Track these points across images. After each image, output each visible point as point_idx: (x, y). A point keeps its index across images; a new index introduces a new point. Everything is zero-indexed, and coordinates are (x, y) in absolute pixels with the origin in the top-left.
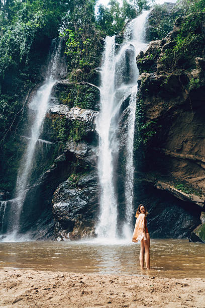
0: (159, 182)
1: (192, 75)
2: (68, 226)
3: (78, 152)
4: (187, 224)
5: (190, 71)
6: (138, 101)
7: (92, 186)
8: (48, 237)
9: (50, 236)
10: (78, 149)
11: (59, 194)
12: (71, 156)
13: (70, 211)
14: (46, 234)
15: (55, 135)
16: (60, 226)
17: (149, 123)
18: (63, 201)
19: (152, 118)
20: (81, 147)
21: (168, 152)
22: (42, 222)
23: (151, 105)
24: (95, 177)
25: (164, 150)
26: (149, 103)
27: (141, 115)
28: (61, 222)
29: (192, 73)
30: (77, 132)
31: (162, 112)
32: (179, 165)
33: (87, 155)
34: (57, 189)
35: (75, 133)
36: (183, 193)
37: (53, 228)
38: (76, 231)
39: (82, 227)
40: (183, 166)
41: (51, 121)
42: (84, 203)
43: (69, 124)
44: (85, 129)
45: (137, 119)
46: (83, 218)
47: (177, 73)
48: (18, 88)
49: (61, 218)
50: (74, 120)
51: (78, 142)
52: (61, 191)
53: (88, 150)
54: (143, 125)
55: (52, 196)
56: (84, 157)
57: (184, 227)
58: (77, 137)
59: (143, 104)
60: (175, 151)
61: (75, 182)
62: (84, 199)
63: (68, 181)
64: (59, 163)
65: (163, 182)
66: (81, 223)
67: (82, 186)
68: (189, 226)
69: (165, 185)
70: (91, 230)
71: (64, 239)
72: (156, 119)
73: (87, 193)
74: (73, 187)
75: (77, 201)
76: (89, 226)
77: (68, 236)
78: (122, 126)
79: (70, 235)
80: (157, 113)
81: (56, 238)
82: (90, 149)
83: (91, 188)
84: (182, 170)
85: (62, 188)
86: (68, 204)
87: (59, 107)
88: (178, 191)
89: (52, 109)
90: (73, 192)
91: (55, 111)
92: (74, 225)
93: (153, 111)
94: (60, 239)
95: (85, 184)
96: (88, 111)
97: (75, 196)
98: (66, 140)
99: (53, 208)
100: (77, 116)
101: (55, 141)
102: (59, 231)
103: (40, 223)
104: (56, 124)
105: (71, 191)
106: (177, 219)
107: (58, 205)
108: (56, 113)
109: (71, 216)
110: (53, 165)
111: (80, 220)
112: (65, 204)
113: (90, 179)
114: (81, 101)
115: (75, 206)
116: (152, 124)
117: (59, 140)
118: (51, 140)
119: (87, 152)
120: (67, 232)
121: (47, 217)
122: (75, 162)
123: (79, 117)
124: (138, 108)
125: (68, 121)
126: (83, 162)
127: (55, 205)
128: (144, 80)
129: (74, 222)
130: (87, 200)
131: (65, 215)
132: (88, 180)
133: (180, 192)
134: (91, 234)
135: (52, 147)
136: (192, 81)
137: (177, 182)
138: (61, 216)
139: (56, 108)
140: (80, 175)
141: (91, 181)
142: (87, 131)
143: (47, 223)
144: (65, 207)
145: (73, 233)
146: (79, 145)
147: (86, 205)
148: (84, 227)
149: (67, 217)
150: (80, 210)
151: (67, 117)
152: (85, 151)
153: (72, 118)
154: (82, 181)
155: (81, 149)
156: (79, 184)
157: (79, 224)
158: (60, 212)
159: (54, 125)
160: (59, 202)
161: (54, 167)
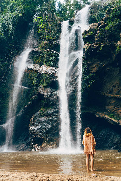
0: (98, 113)
1: (118, 45)
2: (39, 142)
3: (46, 94)
4: (117, 140)
5: (117, 42)
6: (83, 61)
7: (55, 115)
8: (26, 149)
9: (27, 148)
10: (45, 92)
11: (33, 121)
12: (41, 96)
13: (40, 132)
14: (25, 147)
15: (30, 83)
16: (34, 141)
17: (90, 75)
18: (36, 125)
19: (92, 72)
20: (47, 91)
21: (103, 94)
22: (22, 139)
23: (92, 64)
24: (56, 109)
25: (100, 92)
26: (91, 62)
27: (86, 70)
28: (34, 139)
29: (118, 43)
30: (45, 81)
31: (99, 68)
32: (110, 101)
33: (51, 95)
34: (32, 117)
35: (43, 81)
36: (113, 120)
37: (30, 143)
38: (44, 145)
39: (48, 142)
40: (113, 102)
41: (28, 74)
42: (49, 126)
43: (40, 76)
44: (50, 79)
45: (83, 72)
47: (108, 43)
48: (8, 54)
49: (35, 136)
50: (43, 73)
51: (45, 87)
52: (35, 119)
53: (52, 93)
54: (87, 76)
55: (29, 122)
56: (49, 97)
57: (115, 142)
58: (45, 84)
59: (87, 63)
60: (108, 93)
61: (43, 113)
62: (49, 124)
63: (39, 112)
64: (33, 101)
65: (100, 112)
66: (48, 139)
67: (48, 116)
68: (118, 142)
69: (102, 115)
70: (54, 144)
71: (37, 150)
72: (95, 72)
73: (51, 120)
74: (42, 116)
75: (45, 125)
76: (53, 141)
77: (39, 148)
78: (74, 77)
79: (41, 147)
80: (96, 69)
81: (31, 149)
83: (54, 117)
84: (112, 105)
85: (35, 117)
86: (39, 127)
87: (33, 65)
88: (110, 118)
89: (29, 67)
90: (42, 119)
91: (31, 68)
92: (43, 141)
93: (93, 68)
94: (34, 150)
95: (50, 115)
96: (52, 68)
97: (43, 122)
98: (38, 86)
99: (29, 130)
100: (44, 71)
101: (31, 87)
102: (33, 145)
104: (31, 76)
105: (41, 119)
106: (110, 136)
107: (33, 128)
108: (31, 69)
109: (41, 135)
110: (30, 102)
111: (47, 137)
112: (37, 127)
113: (53, 111)
114: (47, 62)
115: (43, 128)
116: (93, 75)
117: (33, 86)
118: (28, 86)
119: (51, 94)
120: (39, 146)
121: (25, 135)
122: (44, 100)
123: (46, 72)
124: (83, 66)
125: (39, 74)
126: (49, 100)
127: (30, 128)
128: (87, 48)
129: (43, 139)
130: (51, 125)
131: (37, 134)
132: (52, 112)
133: (112, 119)
134: (54, 147)
135: (29, 91)
136: (118, 48)
137: (109, 112)
138: (35, 135)
139: (31, 66)
140: (47, 108)
141: (54, 112)
142: (51, 80)
143: (26, 140)
144: (37, 129)
145: (42, 146)
146: (46, 90)
147: (50, 128)
148: (50, 142)
149: (38, 136)
150: (47, 131)
151: (38, 72)
152: (50, 93)
153: (42, 72)
154: (48, 112)
155: (47, 92)
156: (46, 114)
157: (46, 140)
158: (34, 132)
159: (30, 77)
160: (33, 126)
161: (30, 103)
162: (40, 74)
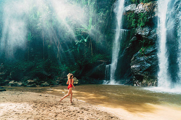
2: (140, 78)
3: (144, 34)
7: (154, 54)
8: (130, 83)
10: (143, 32)
12: (139, 37)
13: (140, 70)
14: (129, 81)
15: (130, 25)
16: (135, 78)
18: (136, 64)
24: (155, 48)
28: (135, 76)
30: (142, 20)
33: (150, 34)
34: (132, 57)
35: (140, 21)
37: (132, 79)
38: (144, 81)
39: (148, 79)
41: (127, 16)
42: (149, 65)
44: (147, 17)
46: (148, 74)
49: (136, 74)
50: (139, 13)
51: (143, 27)
52: (135, 58)
53: (150, 32)
55: (130, 61)
56: (148, 36)
58: (142, 24)
61: (143, 52)
62: (149, 63)
63: (139, 52)
64: (133, 42)
66: (148, 77)
70: (154, 81)
71: (138, 85)
73: (150, 59)
74: (142, 55)
75: (144, 64)
76: (153, 79)
77: (140, 84)
79: (141, 83)
81: (134, 84)
82: (151, 30)
83: (153, 56)
86: (139, 66)
87: (130, 6)
89: (126, 9)
90: (142, 59)
91: (128, 10)
92: (143, 78)
94: (136, 85)
95: (149, 54)
96: (149, 4)
97: (143, 61)
98: (136, 27)
99: (131, 68)
100: (141, 10)
101: (130, 29)
102: (135, 81)
103: (126, 76)
107: (134, 66)
109: (141, 73)
112: (137, 66)
115: (143, 67)
117: (133, 27)
118: (128, 29)
120: (139, 82)
122: (142, 40)
123: (143, 10)
126: (147, 40)
127: (132, 67)
129: (143, 76)
130: (151, 63)
131: (138, 72)
132: (151, 51)
134: (154, 84)
135: (129, 33)
139: (129, 8)
140: (146, 48)
141: (153, 51)
142: (149, 18)
144: (138, 68)
145: (143, 82)
146: (144, 29)
147: (150, 66)
148: (150, 79)
149: (139, 74)
150: (147, 69)
151: (135, 12)
152: (148, 32)
153: (138, 11)
154: (147, 51)
155: (145, 31)
156: (145, 54)
157: (146, 78)
158: (135, 70)
159: (128, 19)
160: (134, 65)
161: (131, 44)
162: (137, 15)
